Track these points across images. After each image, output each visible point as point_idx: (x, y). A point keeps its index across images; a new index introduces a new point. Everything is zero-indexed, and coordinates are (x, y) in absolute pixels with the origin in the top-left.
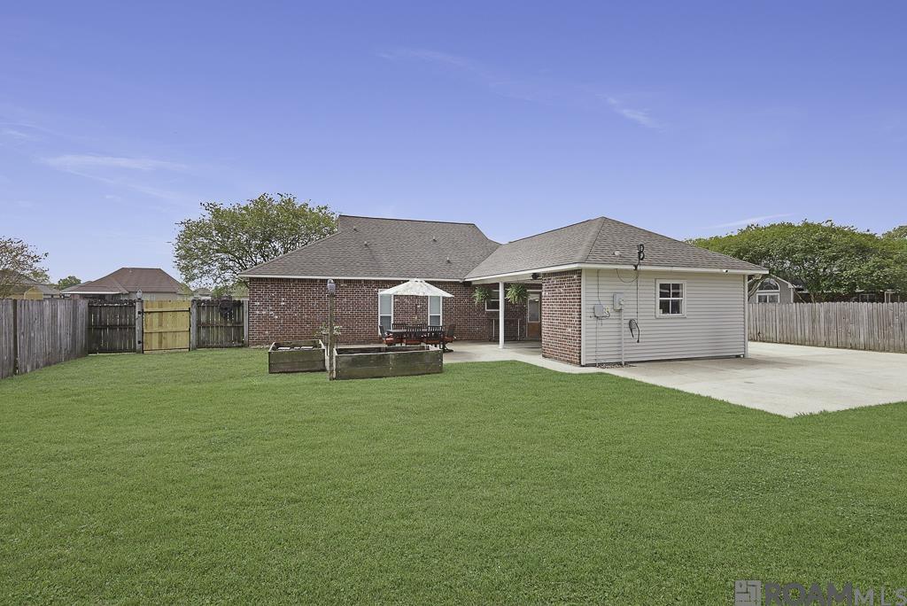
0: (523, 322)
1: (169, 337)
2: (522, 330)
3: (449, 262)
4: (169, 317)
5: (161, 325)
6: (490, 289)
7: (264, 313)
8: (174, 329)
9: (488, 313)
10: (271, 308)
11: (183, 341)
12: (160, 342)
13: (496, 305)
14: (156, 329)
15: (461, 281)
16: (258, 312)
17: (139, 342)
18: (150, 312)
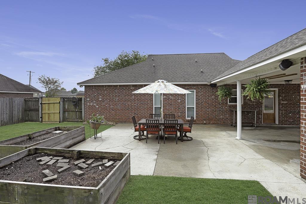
0: (259, 113)
1: (52, 115)
2: (258, 118)
3: (202, 72)
4: (52, 106)
5: (49, 110)
6: (229, 89)
7: (91, 104)
8: (54, 112)
9: (230, 106)
10: (94, 101)
11: (57, 118)
12: (49, 118)
13: (235, 100)
14: (47, 111)
15: (209, 84)
16: (88, 104)
17: (41, 118)
18: (45, 104)
